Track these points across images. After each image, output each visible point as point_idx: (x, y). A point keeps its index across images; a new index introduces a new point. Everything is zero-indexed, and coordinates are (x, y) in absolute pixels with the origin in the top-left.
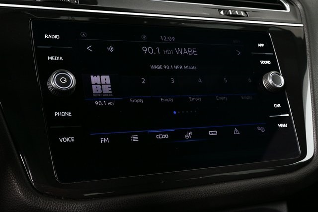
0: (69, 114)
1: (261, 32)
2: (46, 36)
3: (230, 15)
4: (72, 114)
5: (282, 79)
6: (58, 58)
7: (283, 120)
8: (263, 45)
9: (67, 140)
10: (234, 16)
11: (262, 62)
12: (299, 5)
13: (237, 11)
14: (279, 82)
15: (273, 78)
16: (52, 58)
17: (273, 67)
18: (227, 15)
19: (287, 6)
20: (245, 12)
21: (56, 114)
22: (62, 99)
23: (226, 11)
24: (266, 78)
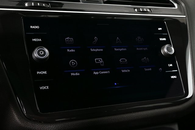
0: (45, 73)
1: (159, 21)
2: (31, 27)
3: (141, 12)
4: (47, 72)
5: (173, 49)
6: (38, 40)
7: (174, 74)
8: (161, 29)
9: (44, 88)
10: (144, 12)
11: (161, 39)
12: (183, 4)
13: (145, 9)
14: (171, 51)
15: (168, 49)
16: (35, 40)
18: (139, 12)
19: (176, 5)
20: (150, 9)
21: (38, 73)
22: (41, 64)
23: (138, 9)
24: (163, 48)
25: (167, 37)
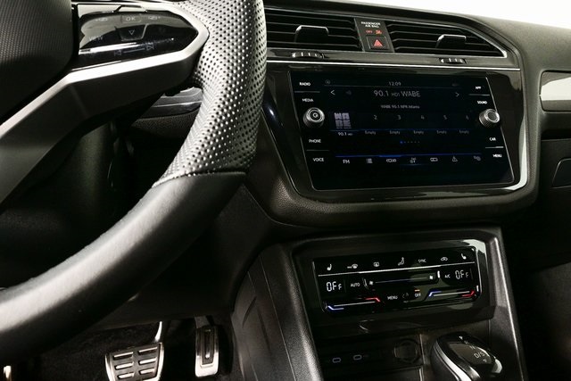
0: (319, 141)
1: (478, 77)
2: (300, 84)
3: (449, 63)
5: (497, 115)
6: (310, 100)
7: (498, 152)
8: (477, 88)
9: (319, 160)
10: (454, 63)
11: (479, 102)
12: (516, 51)
13: (456, 59)
14: (495, 118)
15: (489, 115)
16: (306, 100)
17: (490, 105)
18: (447, 63)
19: (504, 53)
20: (464, 60)
21: (310, 141)
22: (314, 129)
23: (446, 59)
24: (483, 115)
25: (489, 99)
